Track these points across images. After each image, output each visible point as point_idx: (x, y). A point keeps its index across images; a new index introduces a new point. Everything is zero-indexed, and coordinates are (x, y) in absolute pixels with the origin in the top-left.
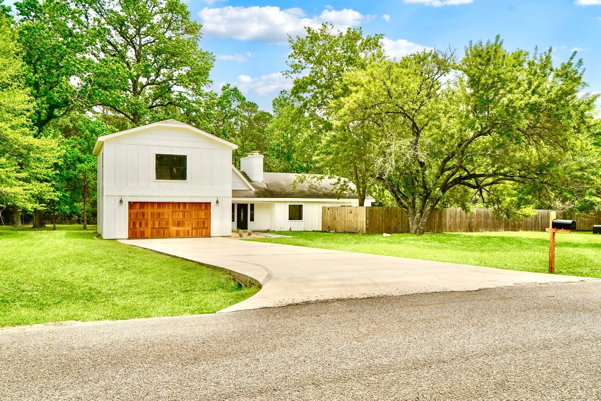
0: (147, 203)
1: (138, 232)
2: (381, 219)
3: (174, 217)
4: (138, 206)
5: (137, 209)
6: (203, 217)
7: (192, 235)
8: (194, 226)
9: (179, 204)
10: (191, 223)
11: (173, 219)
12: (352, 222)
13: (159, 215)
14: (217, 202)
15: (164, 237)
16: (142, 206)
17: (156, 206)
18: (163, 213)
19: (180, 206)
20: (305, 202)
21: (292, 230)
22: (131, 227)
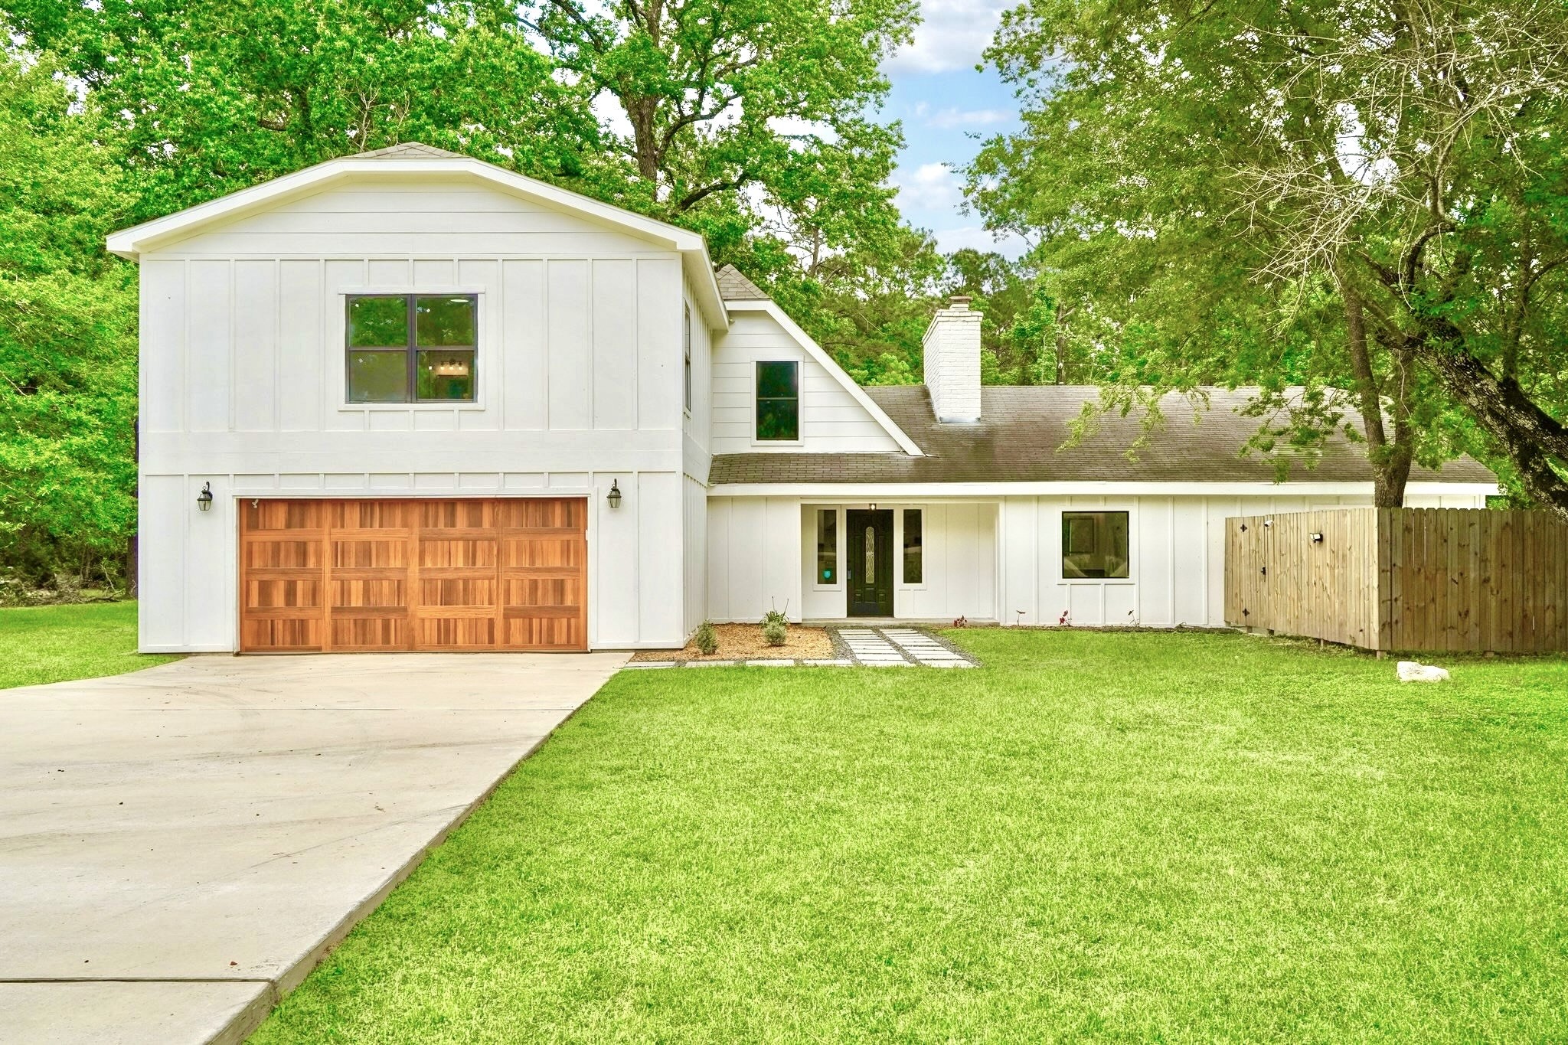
0: (319, 502)
1: (279, 626)
2: (1473, 575)
3: (429, 564)
4: (281, 514)
5: (277, 529)
6: (556, 562)
7: (507, 640)
8: (515, 602)
9: (451, 503)
10: (502, 587)
11: (422, 571)
12: (1325, 589)
13: (366, 552)
14: (615, 495)
15: (387, 647)
16: (296, 518)
17: (353, 515)
18: (383, 547)
19: (453, 515)
20: (1140, 498)
21: (1074, 624)
22: (254, 602)
